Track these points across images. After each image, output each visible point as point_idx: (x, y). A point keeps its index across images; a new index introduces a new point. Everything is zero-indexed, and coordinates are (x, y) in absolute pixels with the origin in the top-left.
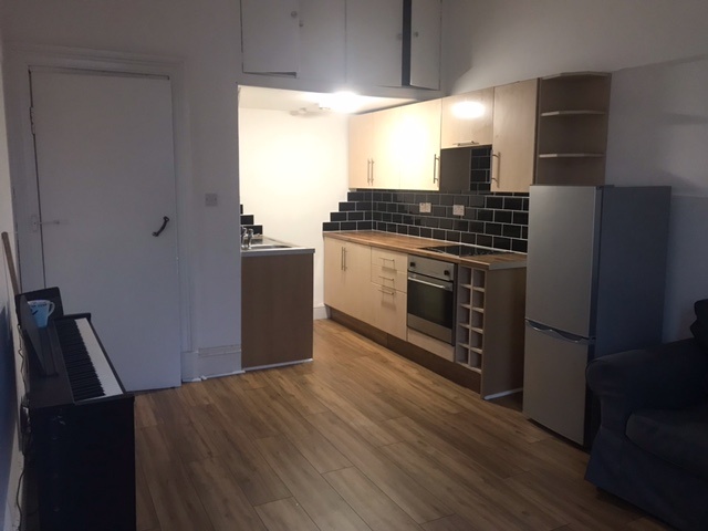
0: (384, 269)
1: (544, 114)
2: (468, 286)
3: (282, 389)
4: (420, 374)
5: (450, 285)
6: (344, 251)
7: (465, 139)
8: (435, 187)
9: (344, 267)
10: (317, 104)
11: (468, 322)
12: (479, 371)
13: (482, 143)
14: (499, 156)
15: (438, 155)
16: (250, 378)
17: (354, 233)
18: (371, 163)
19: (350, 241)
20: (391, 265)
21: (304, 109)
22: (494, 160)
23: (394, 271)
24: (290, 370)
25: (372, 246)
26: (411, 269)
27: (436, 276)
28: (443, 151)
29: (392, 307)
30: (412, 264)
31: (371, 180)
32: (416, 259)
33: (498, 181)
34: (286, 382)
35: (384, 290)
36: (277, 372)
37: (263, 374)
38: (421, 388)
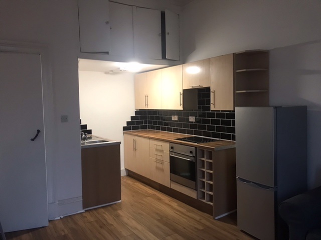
0: (157, 150)
1: (237, 71)
2: (203, 159)
3: (106, 221)
4: (179, 205)
5: (193, 158)
6: (135, 141)
7: (196, 84)
8: (181, 108)
9: (135, 149)
10: (119, 68)
11: (204, 178)
12: (212, 204)
13: (205, 86)
14: (214, 92)
15: (182, 92)
16: (88, 215)
17: (139, 131)
18: (147, 97)
19: (138, 136)
20: (160, 148)
21: (112, 71)
22: (212, 95)
23: (162, 151)
24: (109, 208)
25: (149, 138)
26: (171, 150)
27: (185, 154)
28: (184, 90)
29: (162, 170)
30: (172, 148)
31: (147, 105)
32: (174, 145)
33: (214, 105)
34: (107, 216)
35: (157, 161)
36: (102, 210)
37: (95, 212)
38: (180, 214)
